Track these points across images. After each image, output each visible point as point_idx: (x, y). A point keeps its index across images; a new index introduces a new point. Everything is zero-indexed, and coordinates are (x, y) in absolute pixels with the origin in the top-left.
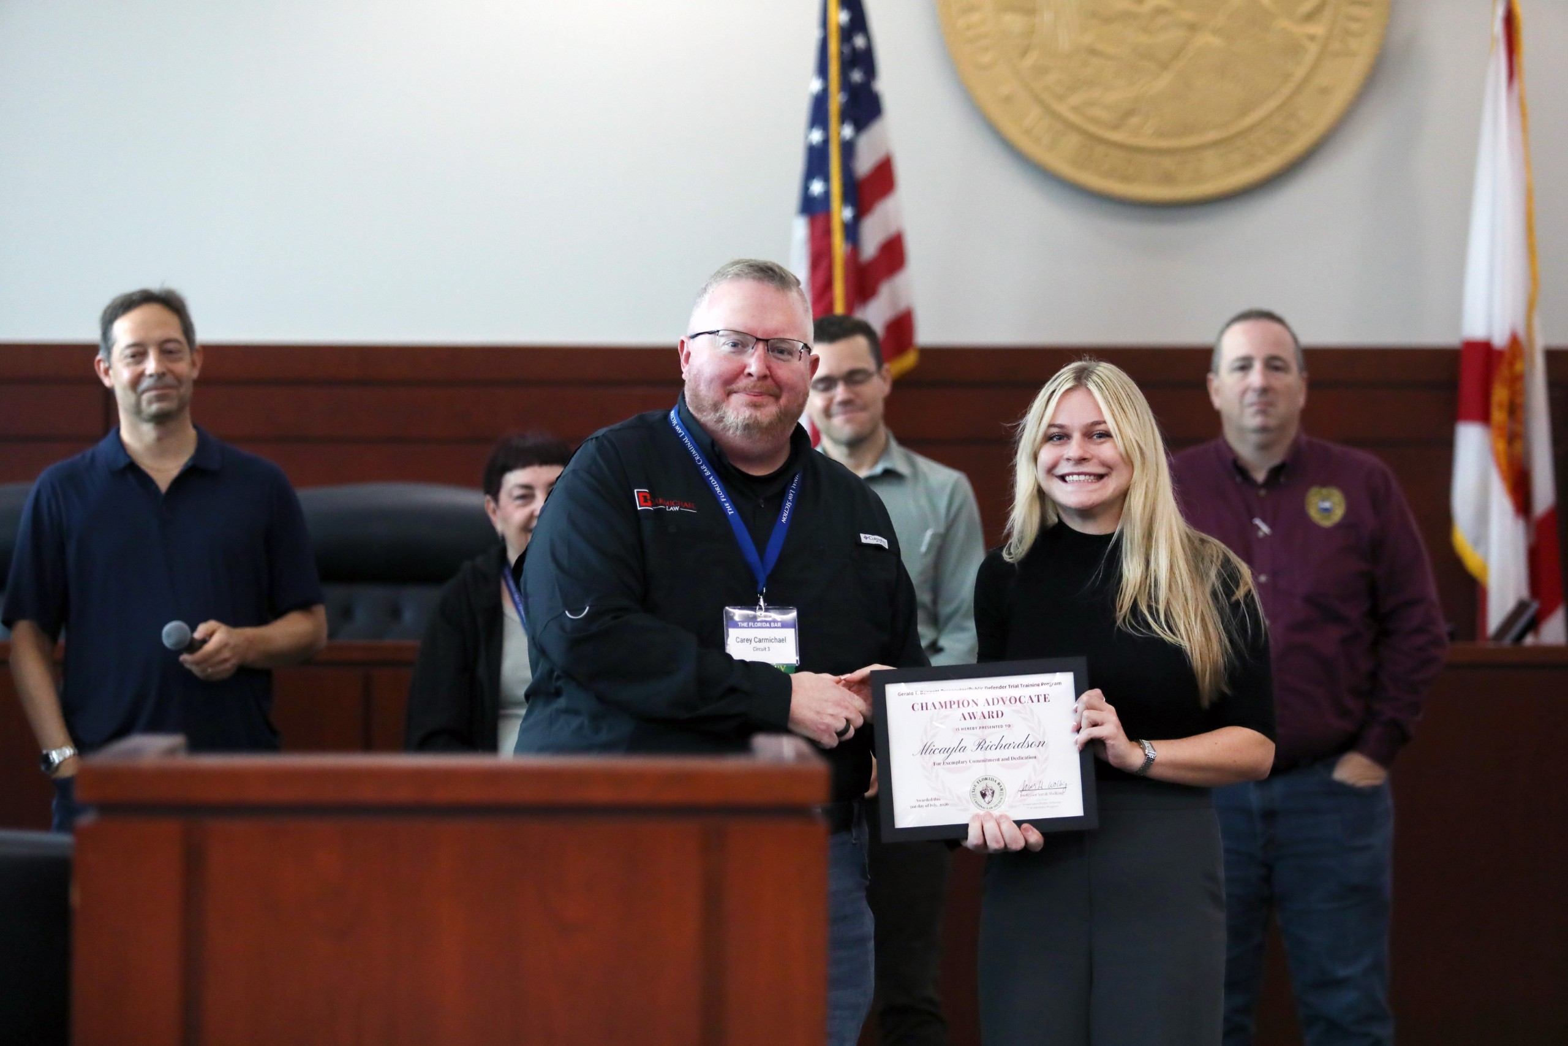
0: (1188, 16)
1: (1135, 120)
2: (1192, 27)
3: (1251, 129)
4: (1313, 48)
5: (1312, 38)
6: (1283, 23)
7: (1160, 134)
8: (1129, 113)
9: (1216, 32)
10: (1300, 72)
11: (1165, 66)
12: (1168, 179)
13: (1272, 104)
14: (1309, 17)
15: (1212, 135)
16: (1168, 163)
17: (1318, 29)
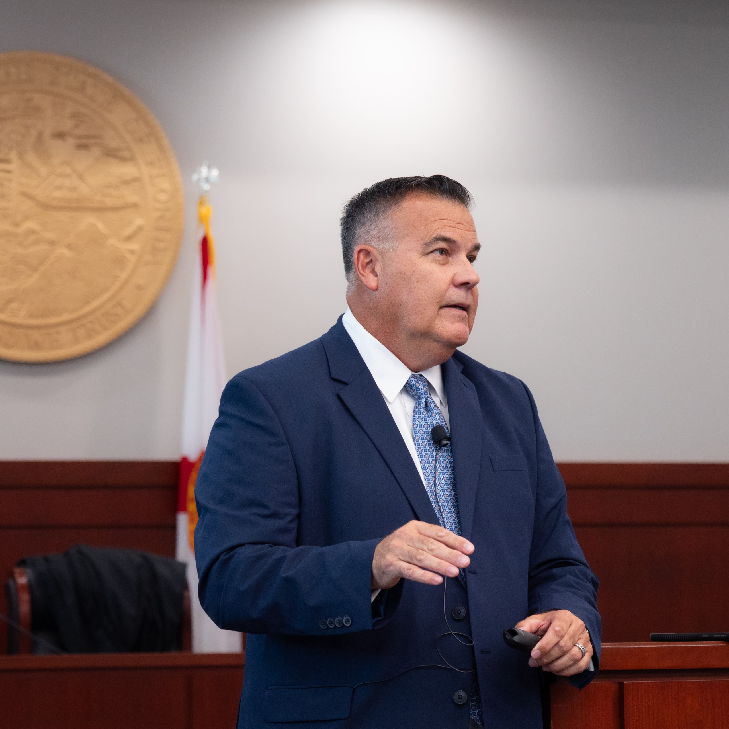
0: (49, 235)
1: (14, 305)
2: (52, 243)
3: (92, 312)
4: (132, 259)
5: (132, 252)
6: (112, 241)
7: (31, 316)
8: (10, 301)
9: (69, 246)
10: (124, 276)
11: (35, 270)
12: (37, 346)
13: (106, 296)
14: (129, 238)
15: (66, 317)
16: (36, 335)
17: (134, 246)
